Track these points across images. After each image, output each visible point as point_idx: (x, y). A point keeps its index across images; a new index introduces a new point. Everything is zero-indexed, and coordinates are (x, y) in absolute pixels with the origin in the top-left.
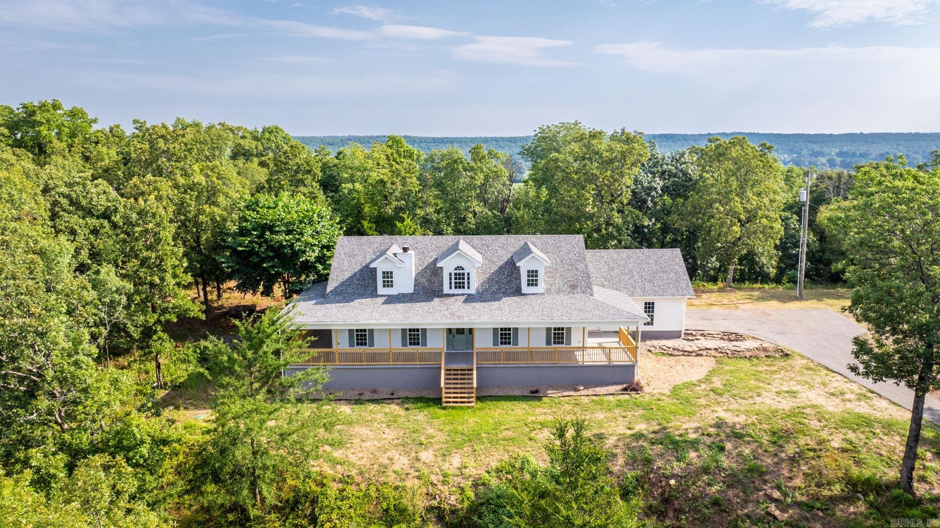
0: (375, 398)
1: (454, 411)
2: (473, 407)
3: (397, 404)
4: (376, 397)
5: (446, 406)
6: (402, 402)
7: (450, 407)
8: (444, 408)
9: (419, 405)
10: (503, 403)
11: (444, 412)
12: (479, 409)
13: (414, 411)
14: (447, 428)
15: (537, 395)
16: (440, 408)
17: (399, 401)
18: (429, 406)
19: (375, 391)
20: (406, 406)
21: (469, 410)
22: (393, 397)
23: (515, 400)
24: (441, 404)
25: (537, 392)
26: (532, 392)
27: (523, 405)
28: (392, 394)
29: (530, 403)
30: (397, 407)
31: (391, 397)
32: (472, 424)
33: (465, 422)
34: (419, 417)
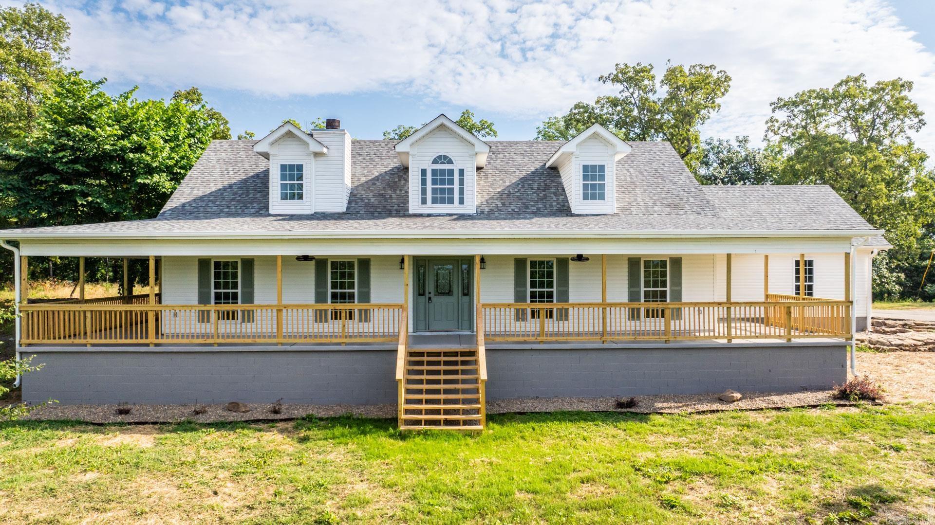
0: (231, 419)
1: (430, 443)
2: (479, 433)
3: (282, 431)
4: (232, 416)
5: (410, 431)
6: (297, 428)
7: (419, 433)
8: (403, 437)
9: (338, 430)
10: (555, 425)
11: (401, 443)
12: (496, 438)
13: (321, 443)
14: (411, 479)
15: (633, 410)
16: (391, 436)
17: (290, 425)
18: (364, 433)
19: (234, 407)
20: (302, 434)
21: (470, 441)
22: (278, 417)
23: (585, 420)
24: (395, 427)
25: (631, 404)
26: (620, 405)
27: (608, 429)
28: (276, 412)
29: (623, 425)
30: (279, 437)
31: (271, 416)
32: (480, 470)
33: (461, 465)
34: (331, 457)
